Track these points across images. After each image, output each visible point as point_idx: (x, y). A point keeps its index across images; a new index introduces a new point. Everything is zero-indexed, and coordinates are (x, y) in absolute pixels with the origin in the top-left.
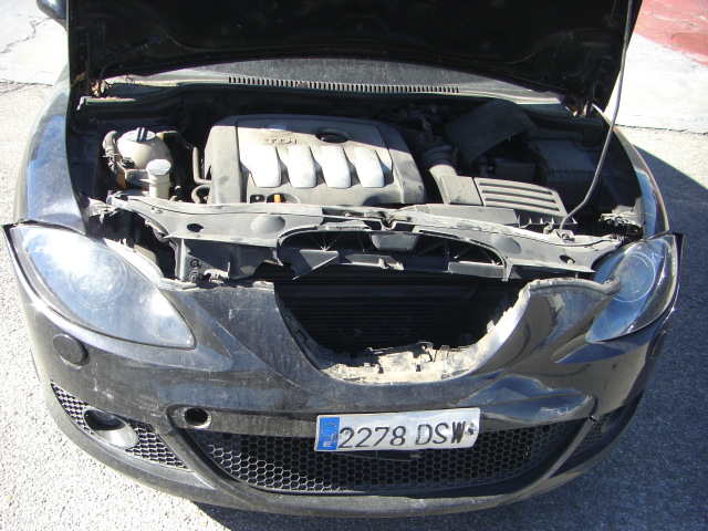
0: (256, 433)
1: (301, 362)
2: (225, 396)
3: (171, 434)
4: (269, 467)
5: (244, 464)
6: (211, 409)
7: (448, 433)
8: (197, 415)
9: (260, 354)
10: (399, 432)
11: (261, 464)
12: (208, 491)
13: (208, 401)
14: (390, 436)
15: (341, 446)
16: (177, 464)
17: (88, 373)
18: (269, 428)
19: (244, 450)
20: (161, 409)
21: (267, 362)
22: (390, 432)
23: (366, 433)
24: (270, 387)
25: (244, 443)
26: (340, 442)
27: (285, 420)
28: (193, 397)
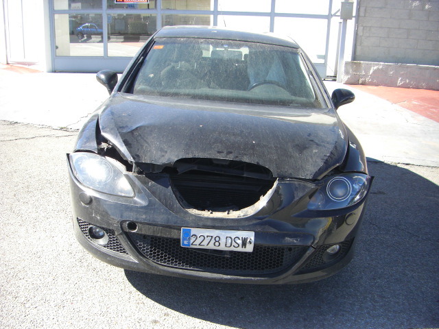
0: (156, 235)
1: (177, 204)
2: (144, 217)
3: (121, 234)
4: (162, 254)
5: (151, 251)
6: (138, 222)
7: (240, 242)
8: (132, 225)
9: (160, 200)
10: (217, 239)
11: (158, 252)
12: (135, 263)
13: (137, 219)
14: (213, 241)
15: (192, 244)
16: (124, 252)
17: (91, 208)
18: (161, 232)
19: (151, 245)
20: (118, 222)
21: (163, 203)
22: (213, 239)
23: (202, 238)
24: (163, 214)
25: (152, 241)
26: (191, 241)
27: (168, 229)
28: (132, 217)
